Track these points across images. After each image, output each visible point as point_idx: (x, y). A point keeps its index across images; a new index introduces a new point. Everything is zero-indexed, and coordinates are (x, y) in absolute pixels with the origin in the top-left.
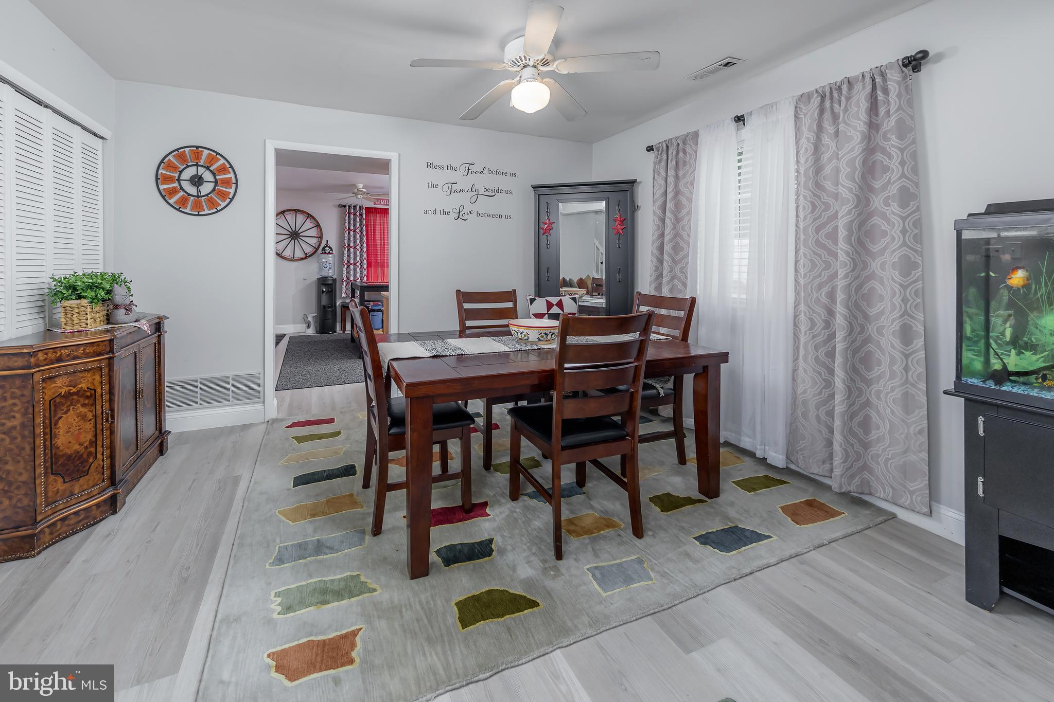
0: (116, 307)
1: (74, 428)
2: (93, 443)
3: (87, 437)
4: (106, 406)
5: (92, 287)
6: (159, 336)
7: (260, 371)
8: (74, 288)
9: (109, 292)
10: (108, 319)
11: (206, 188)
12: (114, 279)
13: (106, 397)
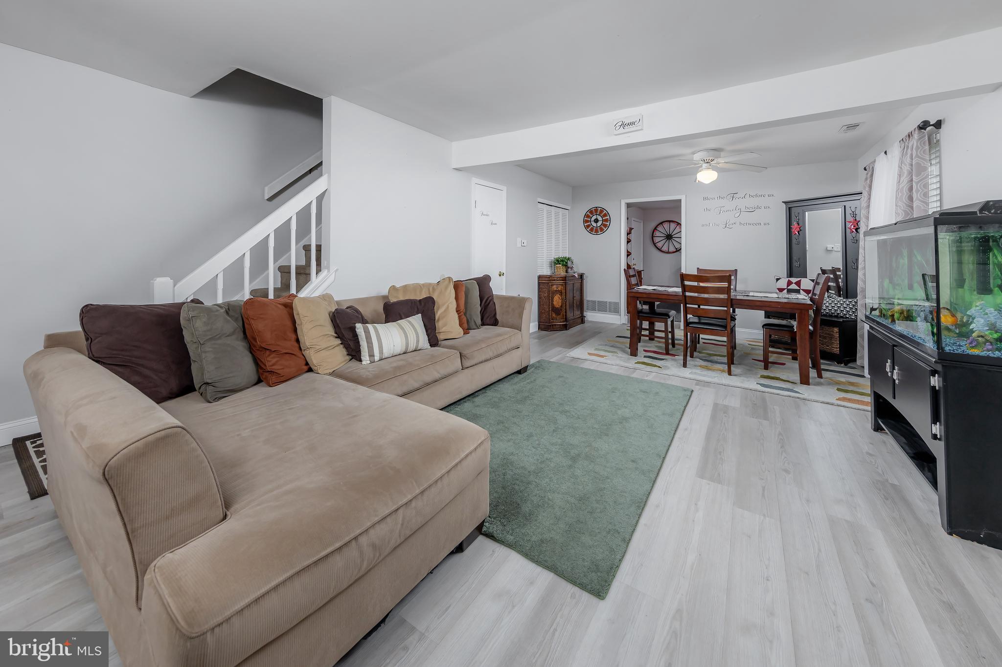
0: (568, 268)
1: (557, 301)
2: (561, 306)
3: (560, 304)
4: (564, 297)
5: (562, 261)
6: (582, 280)
7: (619, 301)
8: (558, 261)
9: (566, 263)
10: (567, 272)
11: (599, 224)
12: (569, 259)
13: (564, 294)
